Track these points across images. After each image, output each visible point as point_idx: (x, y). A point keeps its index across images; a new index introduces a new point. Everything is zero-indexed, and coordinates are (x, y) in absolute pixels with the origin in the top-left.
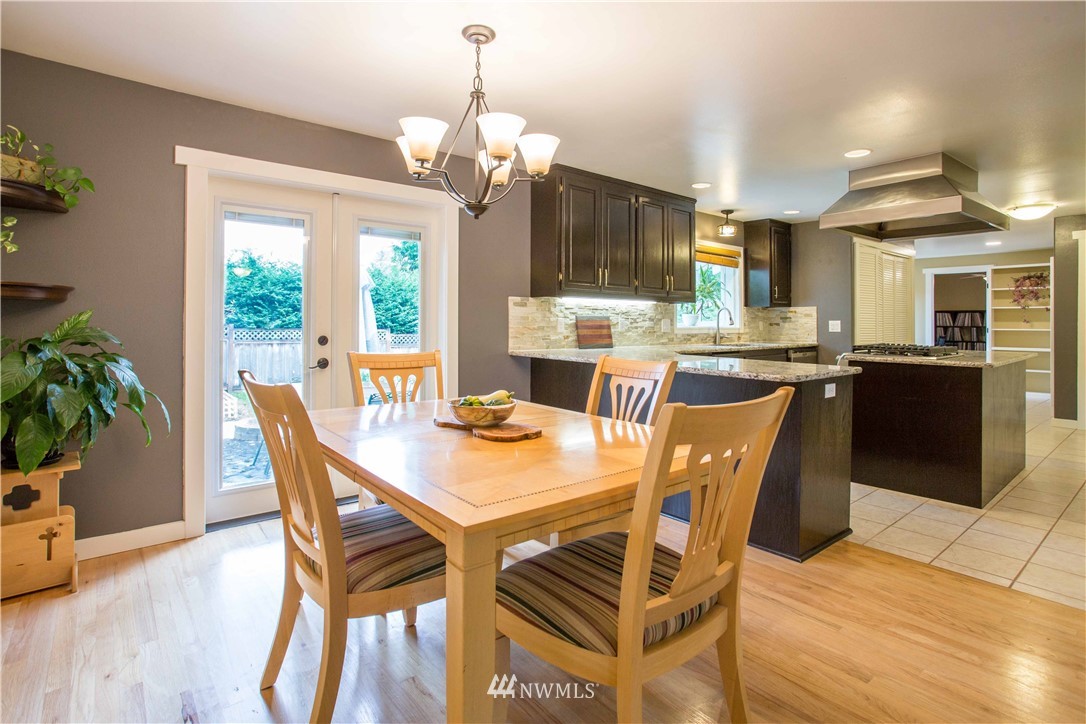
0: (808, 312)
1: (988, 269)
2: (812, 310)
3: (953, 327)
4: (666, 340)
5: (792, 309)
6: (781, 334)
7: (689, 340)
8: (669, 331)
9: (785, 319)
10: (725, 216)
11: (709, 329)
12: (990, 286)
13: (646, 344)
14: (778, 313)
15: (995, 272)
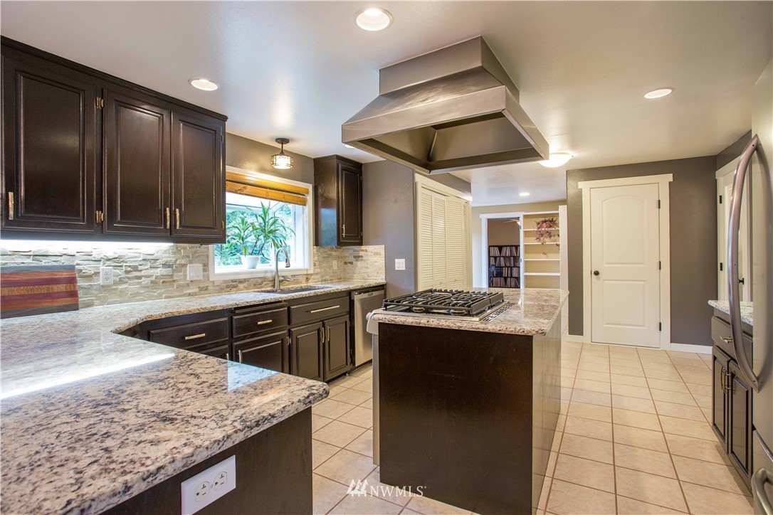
0: (376, 251)
1: (521, 214)
2: (380, 249)
3: (500, 257)
4: (196, 290)
5: (363, 247)
6: (354, 273)
7: (234, 287)
8: (201, 278)
9: (357, 257)
10: (279, 146)
11: (266, 272)
12: (522, 227)
13: (159, 297)
14: (352, 252)
15: (525, 217)
